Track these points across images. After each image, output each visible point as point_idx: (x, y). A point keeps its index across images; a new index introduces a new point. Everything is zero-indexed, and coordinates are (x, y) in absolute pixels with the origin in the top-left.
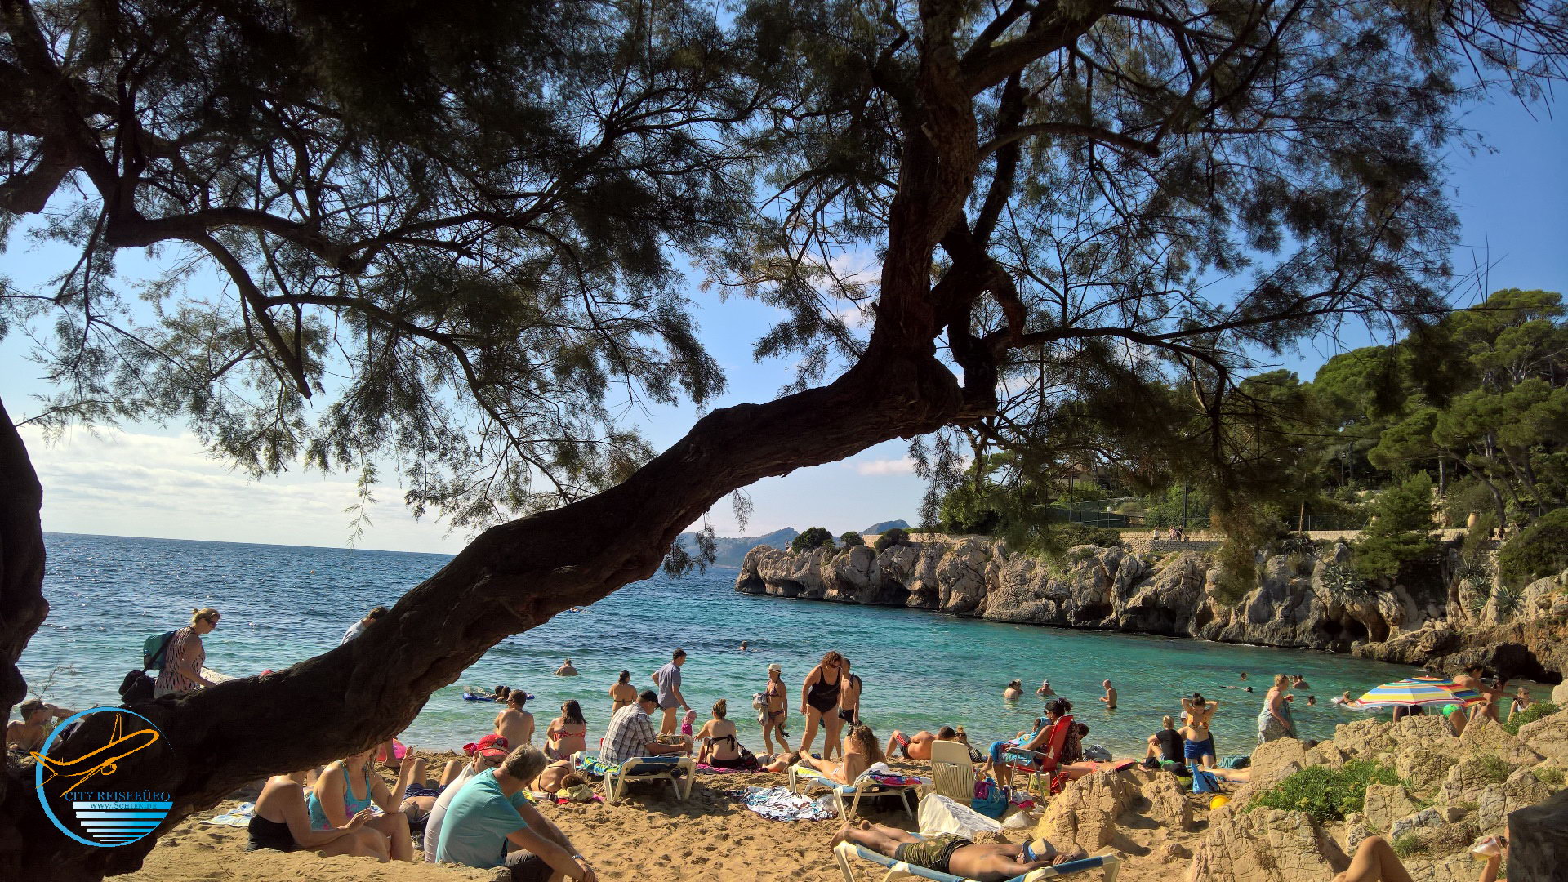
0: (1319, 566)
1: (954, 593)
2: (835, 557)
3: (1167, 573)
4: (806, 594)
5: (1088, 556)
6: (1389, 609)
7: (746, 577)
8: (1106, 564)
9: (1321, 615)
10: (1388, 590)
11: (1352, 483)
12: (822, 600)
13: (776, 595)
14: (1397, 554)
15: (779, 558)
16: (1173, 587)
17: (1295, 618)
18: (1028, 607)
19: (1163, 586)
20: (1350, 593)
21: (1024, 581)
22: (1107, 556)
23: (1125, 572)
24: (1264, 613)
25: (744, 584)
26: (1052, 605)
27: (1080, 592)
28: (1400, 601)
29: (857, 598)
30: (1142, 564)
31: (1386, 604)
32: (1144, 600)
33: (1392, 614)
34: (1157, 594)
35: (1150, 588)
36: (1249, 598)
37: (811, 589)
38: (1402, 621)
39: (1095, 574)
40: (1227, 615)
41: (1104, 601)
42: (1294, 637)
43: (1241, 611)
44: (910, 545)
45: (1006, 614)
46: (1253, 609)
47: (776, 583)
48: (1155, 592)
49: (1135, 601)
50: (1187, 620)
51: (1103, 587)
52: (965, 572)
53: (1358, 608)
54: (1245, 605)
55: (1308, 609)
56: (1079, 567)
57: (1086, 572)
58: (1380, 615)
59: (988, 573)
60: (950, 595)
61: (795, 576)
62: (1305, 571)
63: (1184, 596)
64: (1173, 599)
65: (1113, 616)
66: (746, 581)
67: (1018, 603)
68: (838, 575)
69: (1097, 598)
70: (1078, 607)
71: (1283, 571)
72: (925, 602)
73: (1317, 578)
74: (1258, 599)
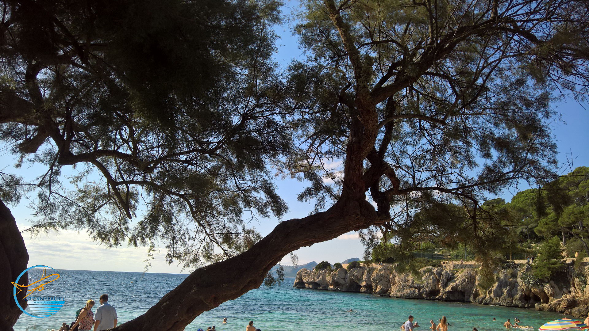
0: (519, 273)
1: (378, 287)
2: (332, 273)
3: (460, 277)
4: (321, 288)
5: (429, 271)
6: (548, 290)
7: (297, 281)
8: (437, 274)
9: (522, 293)
10: (547, 283)
11: (529, 241)
12: (327, 290)
13: (309, 288)
14: (549, 269)
15: (310, 273)
16: (463, 283)
17: (512, 294)
18: (407, 291)
19: (459, 282)
20: (532, 284)
21: (405, 281)
22: (437, 271)
23: (444, 277)
24: (500, 293)
25: (297, 284)
26: (417, 290)
27: (427, 285)
28: (552, 287)
29: (341, 289)
30: (450, 274)
31: (547, 288)
32: (452, 288)
33: (550, 292)
34: (457, 286)
35: (454, 283)
36: (493, 287)
37: (323, 286)
38: (554, 295)
39: (433, 278)
40: (485, 293)
41: (437, 289)
42: (512, 302)
43: (491, 292)
44: (360, 267)
45: (399, 294)
46: (495, 291)
47: (309, 283)
48: (456, 285)
49: (449, 288)
50: (470, 296)
51: (436, 283)
52: (382, 278)
53: (536, 290)
54: (492, 289)
55: (517, 291)
56: (426, 275)
57: (429, 277)
58: (545, 293)
59: (391, 278)
60: (377, 287)
61: (316, 281)
62: (514, 275)
63: (468, 287)
64: (463, 287)
65: (441, 295)
66: (298, 283)
67: (403, 290)
68: (333, 280)
69: (434, 288)
70: (426, 291)
71: (506, 276)
72: (367, 290)
73: (519, 278)
74: (497, 287)
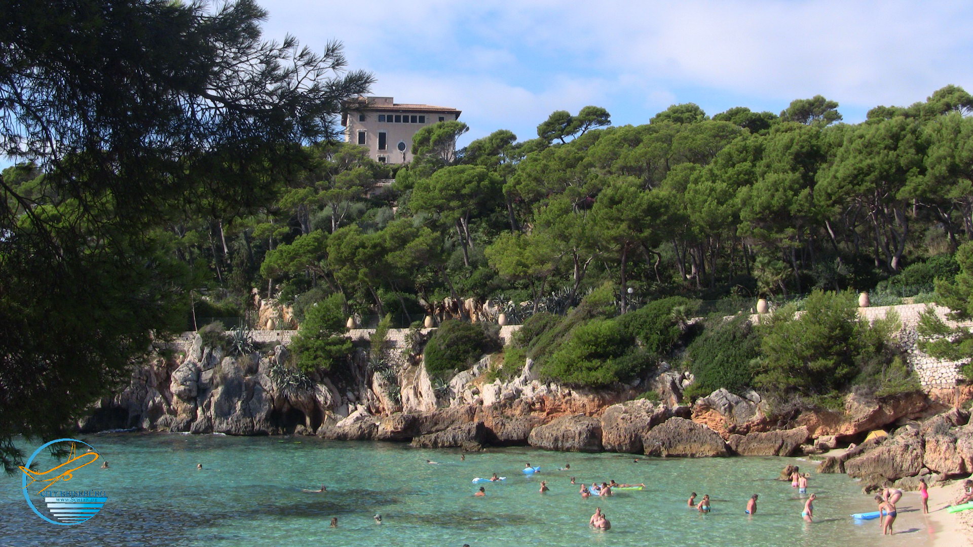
0: (264, 364)
6: (326, 398)
9: (270, 406)
10: (322, 383)
14: (329, 355)
17: (251, 410)
24: (226, 408)
28: (331, 391)
31: (323, 394)
33: (329, 402)
36: (212, 395)
38: (335, 408)
42: (253, 426)
43: (207, 407)
46: (218, 404)
50: (141, 417)
53: (302, 398)
54: (210, 402)
55: (260, 400)
58: (317, 403)
62: (253, 370)
71: (237, 370)
73: (264, 375)
74: (221, 396)
